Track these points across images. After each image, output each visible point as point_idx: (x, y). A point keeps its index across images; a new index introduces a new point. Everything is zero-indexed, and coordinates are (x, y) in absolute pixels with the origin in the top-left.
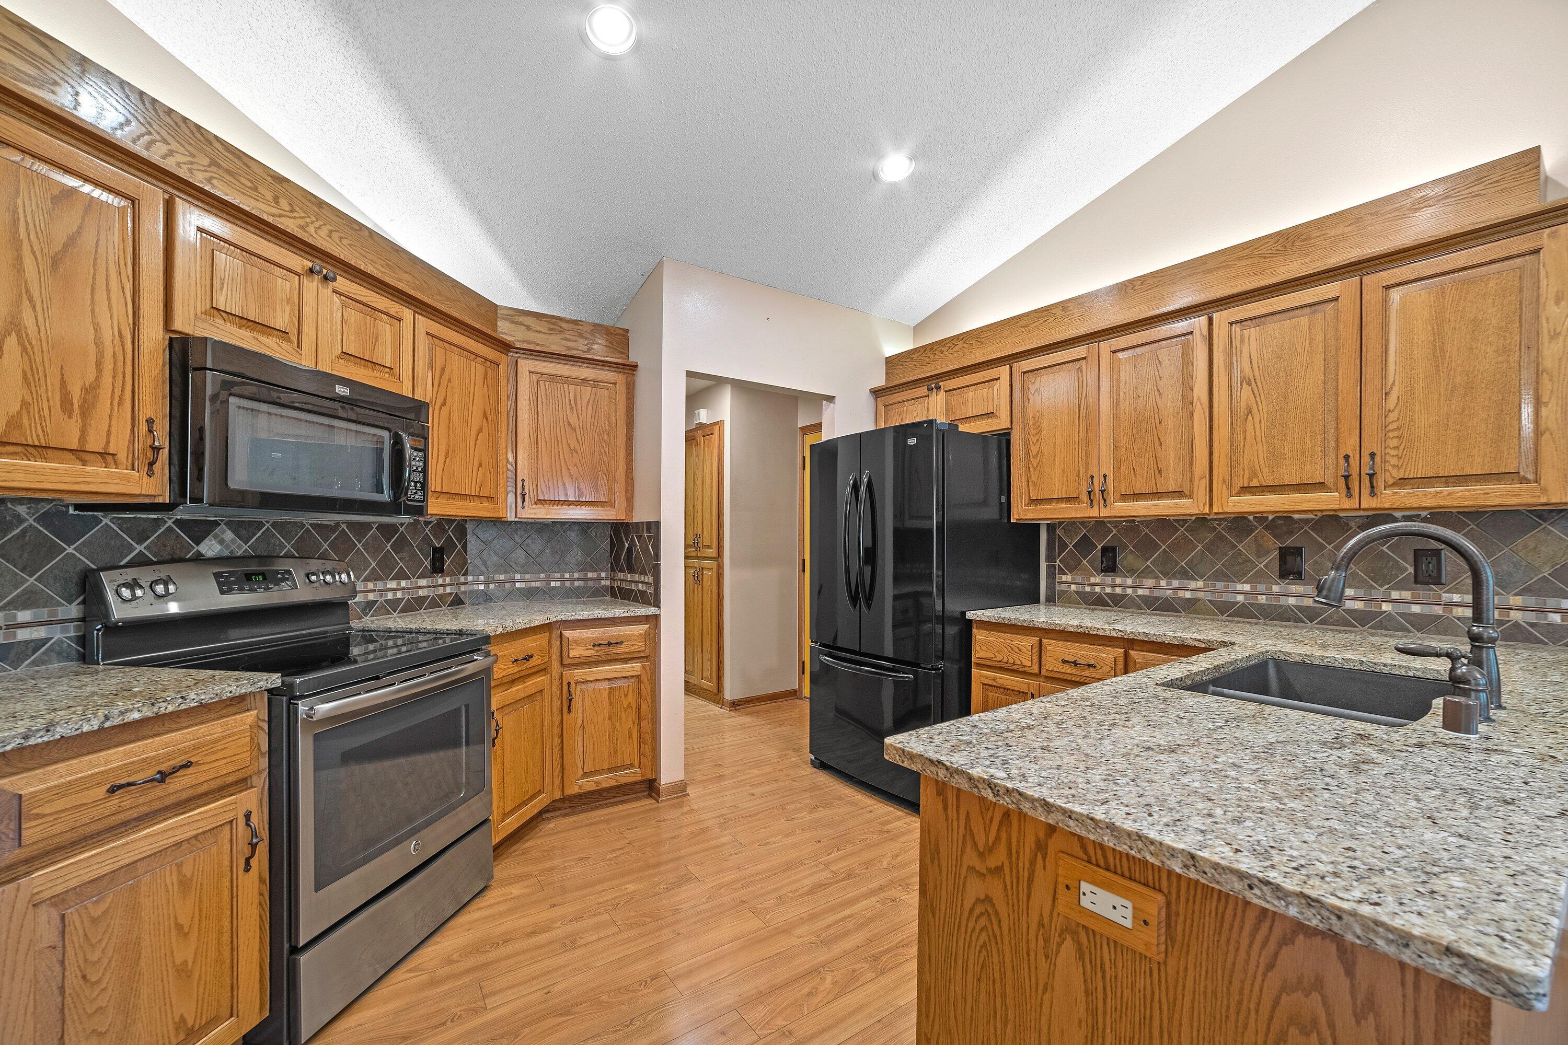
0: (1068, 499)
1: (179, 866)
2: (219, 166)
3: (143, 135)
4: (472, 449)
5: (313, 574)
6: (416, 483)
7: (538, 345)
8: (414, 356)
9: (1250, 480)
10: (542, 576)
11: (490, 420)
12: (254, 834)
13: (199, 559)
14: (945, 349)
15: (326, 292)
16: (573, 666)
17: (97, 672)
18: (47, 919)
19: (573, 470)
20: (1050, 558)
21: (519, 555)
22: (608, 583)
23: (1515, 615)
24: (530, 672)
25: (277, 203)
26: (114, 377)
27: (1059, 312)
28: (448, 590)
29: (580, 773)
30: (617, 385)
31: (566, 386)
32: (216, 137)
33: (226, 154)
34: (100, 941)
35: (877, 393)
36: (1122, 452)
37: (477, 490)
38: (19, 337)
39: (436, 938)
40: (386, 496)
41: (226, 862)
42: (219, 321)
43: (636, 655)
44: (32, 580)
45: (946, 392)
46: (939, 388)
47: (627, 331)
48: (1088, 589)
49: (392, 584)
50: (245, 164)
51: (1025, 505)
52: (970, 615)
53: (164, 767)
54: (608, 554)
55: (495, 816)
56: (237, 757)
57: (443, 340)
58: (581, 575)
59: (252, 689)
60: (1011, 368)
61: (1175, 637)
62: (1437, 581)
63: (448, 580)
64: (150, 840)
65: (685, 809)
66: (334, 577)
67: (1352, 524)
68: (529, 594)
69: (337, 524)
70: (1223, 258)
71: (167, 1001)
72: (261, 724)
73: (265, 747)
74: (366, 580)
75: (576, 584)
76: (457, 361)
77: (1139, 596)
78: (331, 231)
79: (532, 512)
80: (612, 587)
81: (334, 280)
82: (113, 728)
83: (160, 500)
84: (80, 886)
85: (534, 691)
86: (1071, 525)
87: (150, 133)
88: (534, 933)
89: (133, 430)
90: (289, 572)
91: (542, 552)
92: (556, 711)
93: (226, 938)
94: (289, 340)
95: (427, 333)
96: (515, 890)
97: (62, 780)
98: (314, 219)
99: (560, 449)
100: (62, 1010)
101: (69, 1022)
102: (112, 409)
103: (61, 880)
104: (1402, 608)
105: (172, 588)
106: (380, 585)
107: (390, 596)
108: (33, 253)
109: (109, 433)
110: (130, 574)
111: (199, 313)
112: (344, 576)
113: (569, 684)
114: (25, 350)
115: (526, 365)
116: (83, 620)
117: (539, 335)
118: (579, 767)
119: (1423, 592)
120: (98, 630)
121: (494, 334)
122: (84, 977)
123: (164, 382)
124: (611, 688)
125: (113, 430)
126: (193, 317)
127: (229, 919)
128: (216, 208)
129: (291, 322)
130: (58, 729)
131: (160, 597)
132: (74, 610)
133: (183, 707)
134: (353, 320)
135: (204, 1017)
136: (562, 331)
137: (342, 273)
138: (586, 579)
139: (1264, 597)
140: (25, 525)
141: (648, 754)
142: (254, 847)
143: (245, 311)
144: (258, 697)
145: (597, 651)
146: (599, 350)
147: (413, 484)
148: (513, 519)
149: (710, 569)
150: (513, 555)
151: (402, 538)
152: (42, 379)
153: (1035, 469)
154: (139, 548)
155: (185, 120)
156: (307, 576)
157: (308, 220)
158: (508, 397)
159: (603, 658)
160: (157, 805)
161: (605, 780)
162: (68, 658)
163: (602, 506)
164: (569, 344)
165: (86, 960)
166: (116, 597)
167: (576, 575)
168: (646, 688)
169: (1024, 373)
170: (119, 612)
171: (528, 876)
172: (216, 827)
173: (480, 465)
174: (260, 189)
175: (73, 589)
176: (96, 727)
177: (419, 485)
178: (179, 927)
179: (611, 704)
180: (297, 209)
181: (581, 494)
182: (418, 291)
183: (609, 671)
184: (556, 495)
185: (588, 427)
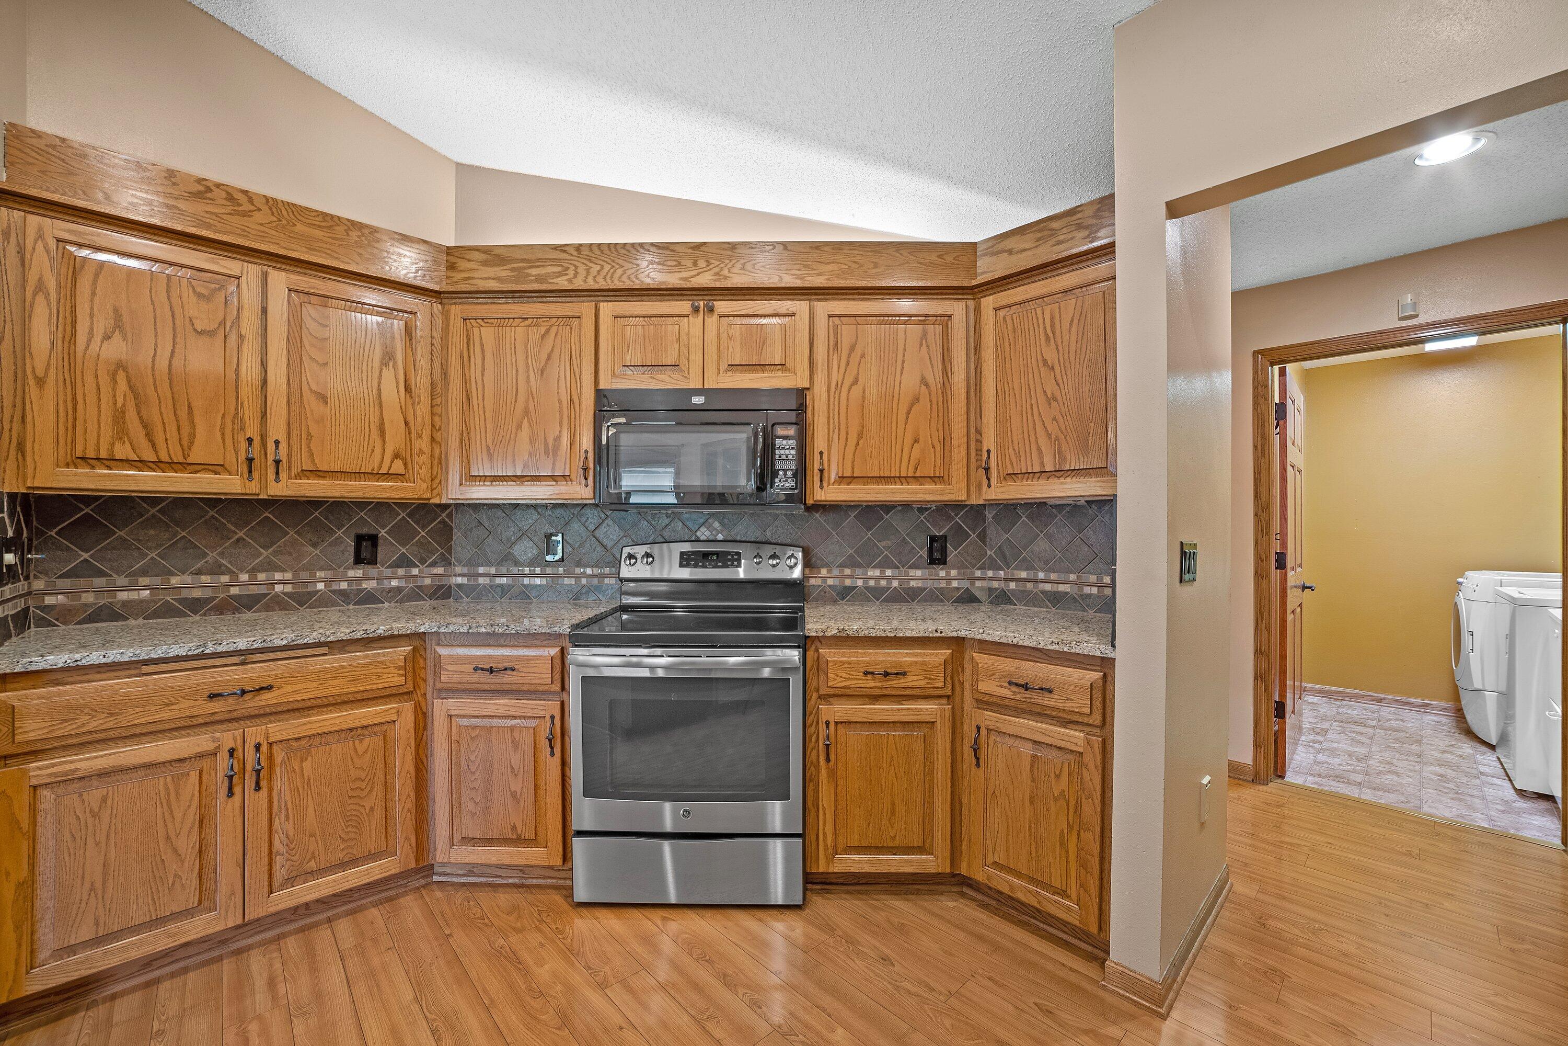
4: (902, 424)
5: (759, 556)
6: (785, 471)
8: (811, 344)
11: (933, 386)
15: (712, 319)
19: (1052, 427)
21: (1043, 548)
24: (907, 693)
28: (955, 584)
29: (990, 858)
31: (1039, 310)
34: (474, 751)
37: (913, 470)
42: (626, 373)
43: (1075, 719)
49: (874, 572)
56: (543, 675)
57: (853, 316)
63: (954, 573)
71: (507, 808)
79: (1001, 491)
81: (718, 307)
82: (475, 634)
85: (915, 719)
90: (739, 554)
94: (678, 370)
95: (830, 316)
97: (456, 656)
103: (458, 708)
106: (860, 571)
107: (871, 584)
108: (534, 371)
113: (978, 728)
117: (1018, 253)
122: (468, 766)
124: (1035, 756)
126: (611, 376)
129: (680, 355)
134: (738, 334)
136: (1050, 233)
143: (646, 359)
145: (1014, 693)
147: (781, 473)
148: (981, 501)
151: (887, 525)
156: (754, 558)
159: (1022, 706)
161: (1023, 891)
163: (1096, 476)
165: (469, 757)
168: (1091, 776)
173: (916, 441)
177: (790, 473)
179: (1033, 781)
180: (713, 261)
181: (1063, 459)
182: (844, 276)
183: (1031, 729)
184: (1029, 464)
185: (1072, 358)
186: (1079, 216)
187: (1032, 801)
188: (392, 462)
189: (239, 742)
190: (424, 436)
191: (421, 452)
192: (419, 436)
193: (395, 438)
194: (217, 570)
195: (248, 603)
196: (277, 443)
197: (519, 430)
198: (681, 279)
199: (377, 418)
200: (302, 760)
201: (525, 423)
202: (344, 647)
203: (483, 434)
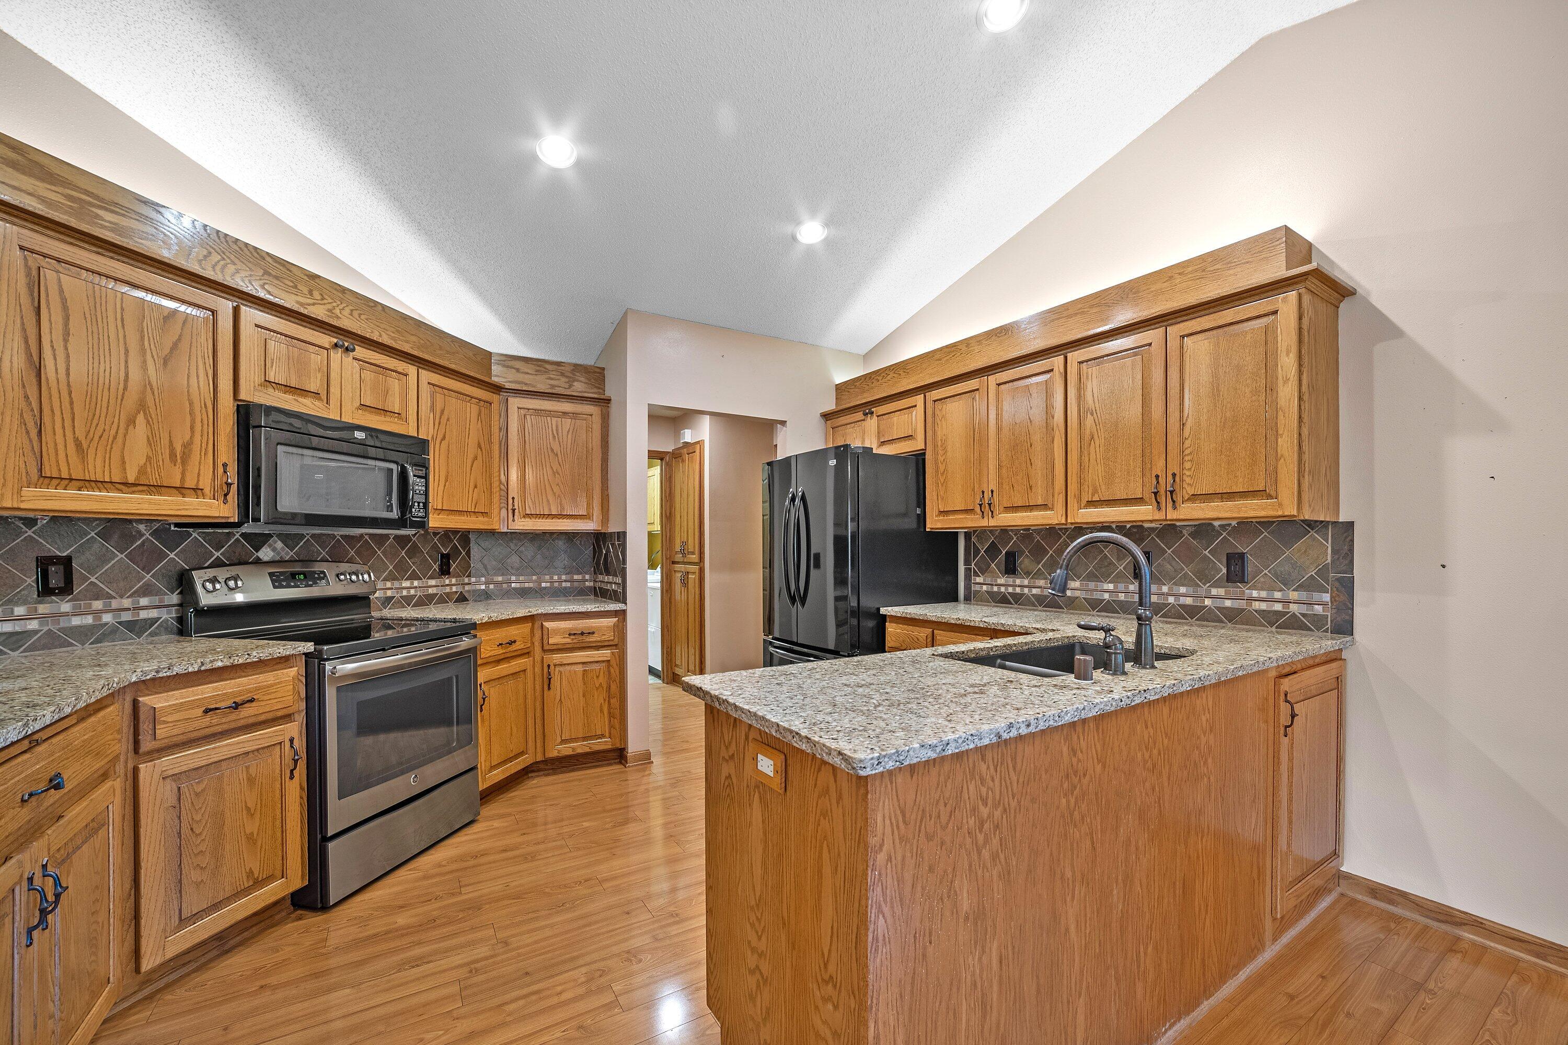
0: (966, 511)
1: (247, 768)
2: (270, 274)
3: (219, 262)
4: (468, 474)
5: (342, 574)
6: (419, 503)
7: (526, 384)
8: (418, 402)
9: (1093, 495)
10: (534, 578)
11: (484, 450)
12: (296, 753)
13: (258, 562)
14: (880, 378)
15: (348, 359)
16: (552, 651)
17: (191, 641)
18: (170, 786)
19: (556, 489)
20: (967, 562)
21: (515, 560)
22: (591, 584)
23: (1294, 608)
24: (514, 654)
25: (311, 294)
26: (202, 436)
27: (964, 348)
28: (454, 589)
29: (559, 740)
30: (594, 416)
31: (549, 418)
32: (267, 253)
33: (275, 264)
34: (201, 808)
35: (826, 416)
36: (1004, 471)
37: (473, 507)
38: (145, 414)
39: (432, 851)
40: (395, 514)
41: (278, 771)
42: (271, 390)
43: (606, 644)
44: (148, 576)
45: (878, 416)
46: (872, 413)
47: (603, 369)
48: (995, 589)
49: (406, 584)
50: (288, 270)
51: (936, 516)
52: (883, 611)
53: (237, 700)
54: (590, 560)
55: (483, 765)
56: (284, 699)
57: (442, 388)
58: (568, 577)
59: (294, 652)
60: (925, 396)
61: (1022, 627)
62: (1242, 581)
63: (454, 581)
64: (231, 748)
65: (647, 773)
66: (358, 576)
67: (1185, 532)
68: (523, 593)
69: (362, 536)
70: (1080, 306)
71: (242, 857)
72: (300, 677)
73: (303, 695)
74: (385, 579)
75: (564, 584)
76: (454, 403)
77: (1033, 595)
78: (352, 311)
79: (522, 524)
80: (595, 588)
81: (353, 350)
82: (206, 671)
83: (232, 520)
84: (188, 771)
85: (518, 670)
86: (981, 533)
87: (224, 259)
88: (505, 851)
89: (214, 472)
90: (323, 572)
91: (534, 557)
92: (538, 688)
93: (278, 823)
94: (320, 399)
95: (429, 383)
96: (496, 824)
97: (178, 701)
98: (339, 303)
99: (545, 472)
100: (180, 847)
101: (183, 856)
102: (201, 458)
103: (177, 765)
104: (1219, 603)
105: (240, 583)
106: (396, 584)
107: (405, 593)
108: (153, 357)
109: (199, 475)
110: (211, 573)
111: (257, 385)
112: (366, 576)
113: (549, 666)
114: (148, 422)
115: (515, 402)
116: (180, 605)
117: (527, 376)
118: (558, 734)
119: (1233, 590)
120: (191, 612)
121: (486, 379)
122: (192, 829)
123: (233, 437)
124: (584, 670)
125: (202, 472)
126: (252, 389)
127: (280, 811)
128: (268, 308)
129: (322, 385)
130: (175, 668)
131: (231, 589)
132: (175, 598)
133: (249, 661)
134: (368, 379)
135: (265, 873)
136: (547, 371)
137: (359, 343)
138: (572, 581)
139: (1123, 594)
140: (144, 538)
141: (617, 726)
142: (296, 762)
143: (288, 381)
144: (298, 658)
145: (573, 639)
146: (579, 387)
147: (416, 504)
148: (505, 530)
149: (694, 573)
150: (509, 560)
151: (415, 546)
152: (158, 441)
153: (942, 485)
154: (217, 554)
155: (246, 245)
156: (338, 576)
157: (335, 304)
158: (500, 429)
159: (578, 645)
160: (233, 725)
161: (580, 747)
162: (171, 633)
163: (581, 519)
164: (552, 382)
165: (193, 819)
166: (203, 589)
167: (564, 577)
168: (615, 671)
169: (935, 401)
170: (206, 600)
171: (510, 815)
172: (271, 746)
173: (476, 487)
174: (299, 287)
175: (174, 584)
176: (196, 670)
177: (421, 504)
178: (248, 809)
179: (585, 684)
180: (326, 297)
181: (563, 509)
182: (422, 349)
183: (583, 656)
184: (542, 509)
185: (569, 452)
186: (563, 368)
187: (584, 696)
197: (131, 427)
198: (298, 302)
201: (140, 419)
203: (68, 423)
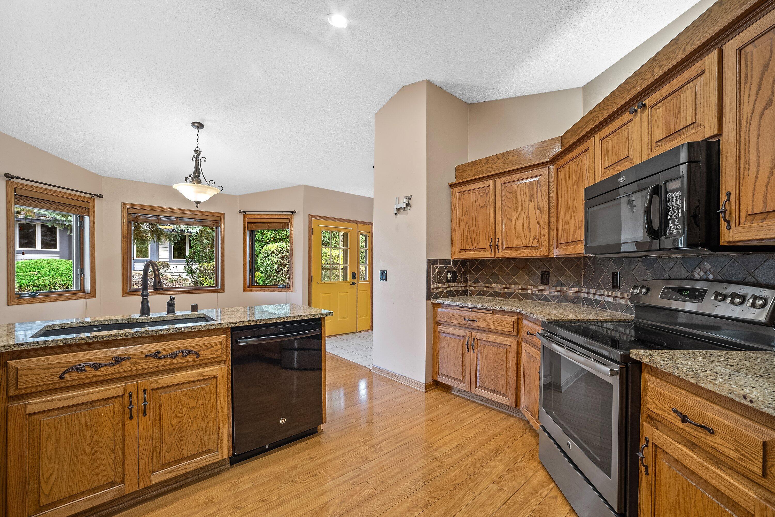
42: (607, 172)
143: (613, 160)
188: (533, 241)
189: (470, 335)
190: (545, 228)
191: (544, 235)
192: (544, 228)
193: (534, 231)
194: (501, 283)
195: (509, 295)
196: (498, 239)
197: (571, 218)
199: (528, 224)
200: (484, 348)
201: (573, 214)
202: (497, 312)
